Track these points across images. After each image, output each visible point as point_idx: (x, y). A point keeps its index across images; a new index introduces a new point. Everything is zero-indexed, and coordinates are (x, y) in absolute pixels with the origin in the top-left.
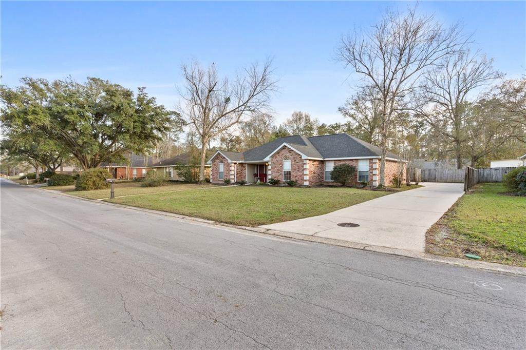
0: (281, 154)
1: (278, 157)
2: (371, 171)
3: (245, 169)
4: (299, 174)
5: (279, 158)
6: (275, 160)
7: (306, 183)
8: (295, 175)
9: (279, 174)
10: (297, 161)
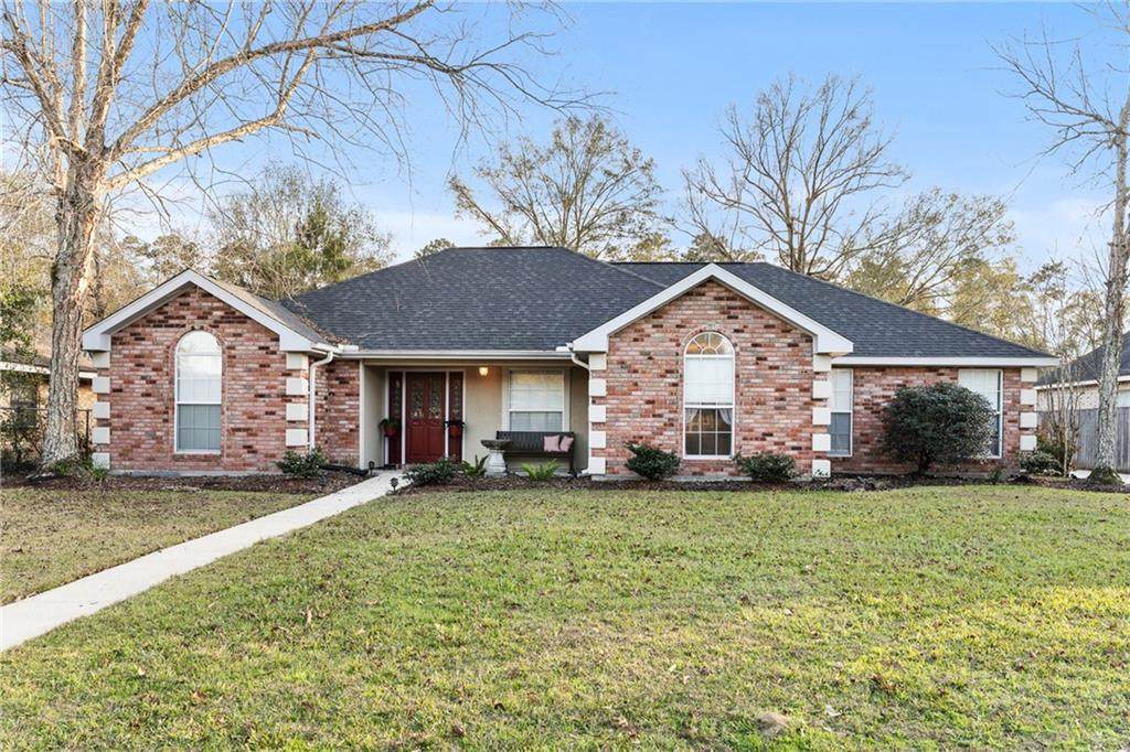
0: (670, 321)
1: (657, 335)
2: (1012, 414)
3: (354, 394)
4: (783, 421)
5: (657, 341)
6: (630, 351)
7: (822, 468)
8: (760, 430)
9: (658, 423)
10: (772, 360)
